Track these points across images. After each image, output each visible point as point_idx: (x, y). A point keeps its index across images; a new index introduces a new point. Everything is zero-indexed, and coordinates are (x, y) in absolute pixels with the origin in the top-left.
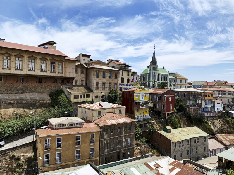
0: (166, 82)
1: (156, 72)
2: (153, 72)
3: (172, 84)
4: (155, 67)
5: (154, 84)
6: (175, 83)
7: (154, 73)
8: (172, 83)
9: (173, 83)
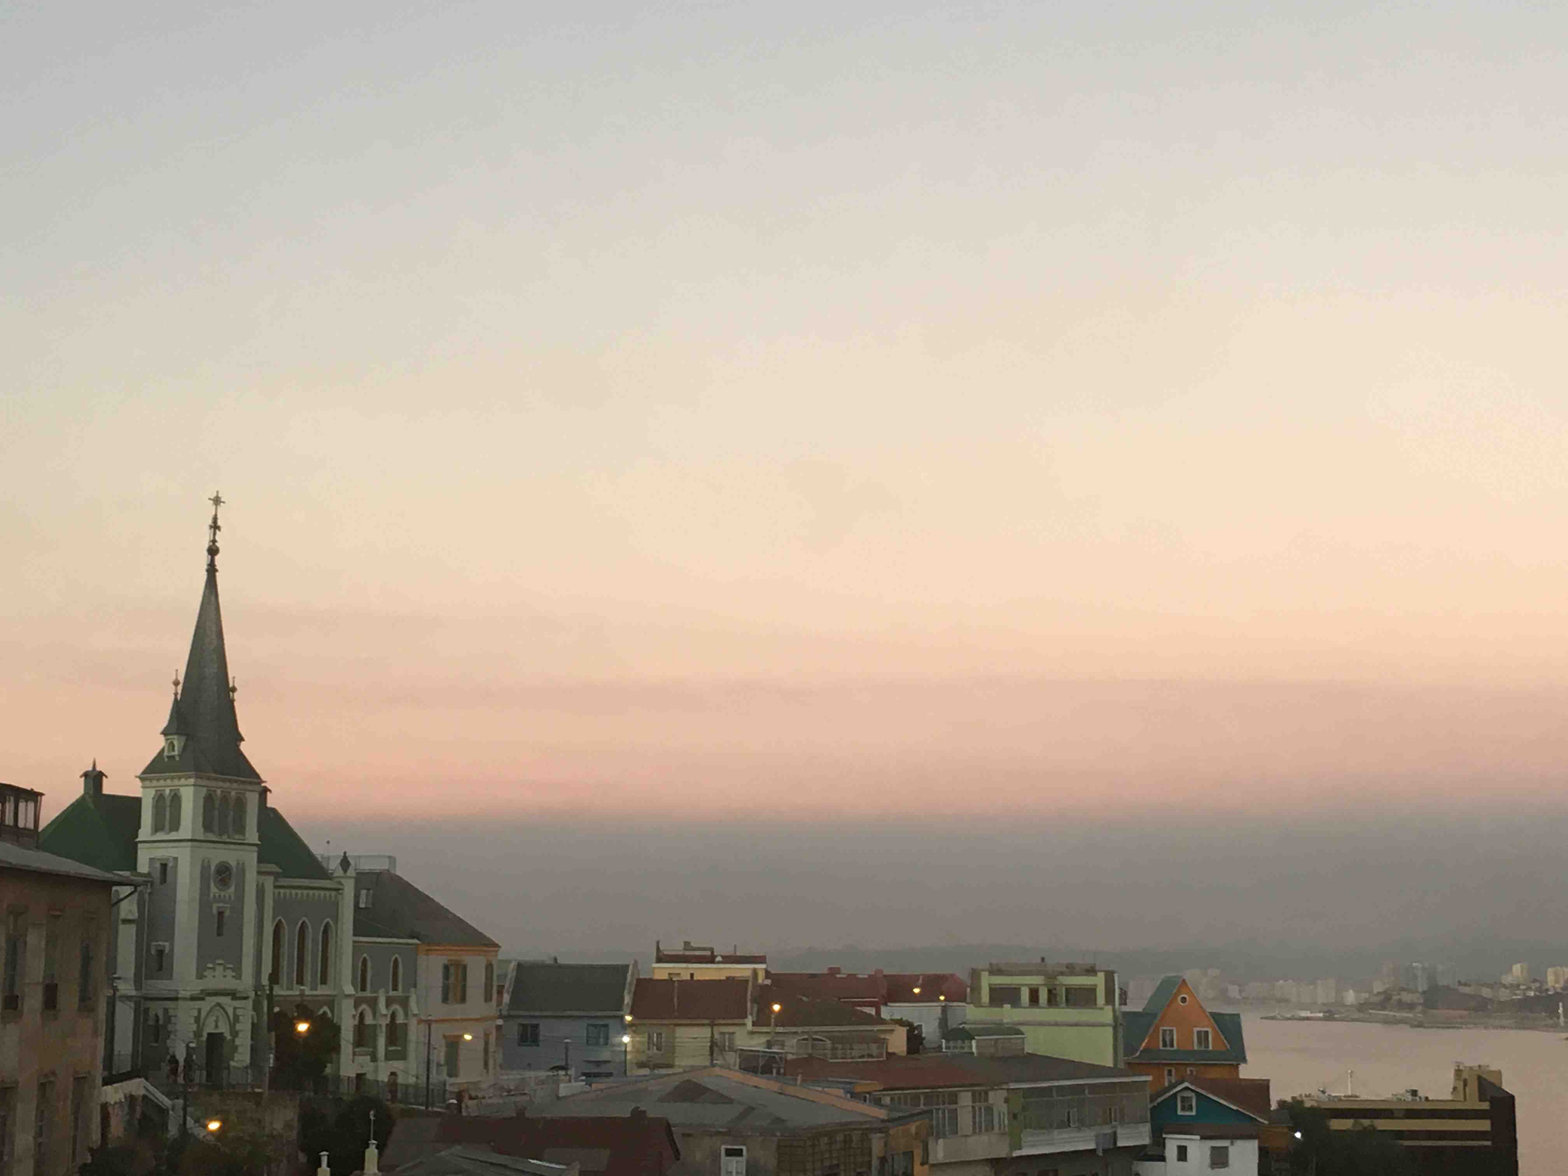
0: (322, 990)
1: (242, 870)
2: (205, 869)
3: (369, 1020)
4: (225, 798)
5: (210, 1028)
6: (404, 1002)
7: (224, 874)
8: (373, 1003)
9: (389, 1002)
